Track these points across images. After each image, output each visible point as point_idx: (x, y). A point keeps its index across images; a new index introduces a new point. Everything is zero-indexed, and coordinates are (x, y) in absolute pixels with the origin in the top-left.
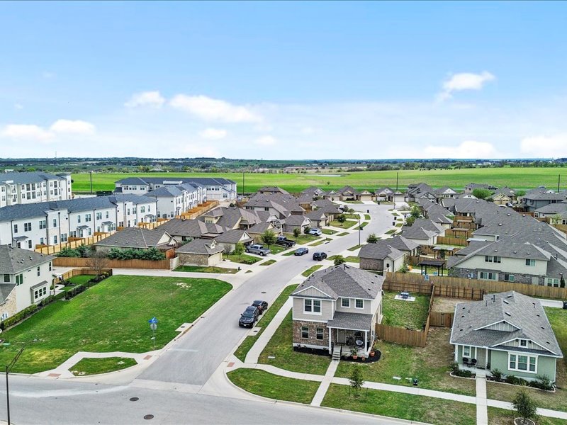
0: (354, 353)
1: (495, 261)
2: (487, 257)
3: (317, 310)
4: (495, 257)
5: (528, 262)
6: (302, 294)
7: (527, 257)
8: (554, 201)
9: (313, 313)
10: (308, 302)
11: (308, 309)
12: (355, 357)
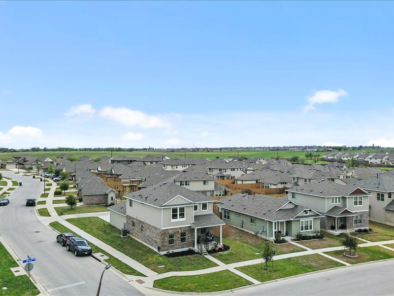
0: (216, 246)
1: (186, 185)
2: (181, 182)
3: (182, 215)
4: (186, 182)
5: (205, 182)
6: (170, 204)
7: (204, 179)
8: (131, 161)
9: (179, 219)
10: (175, 211)
11: (174, 216)
12: (217, 249)
